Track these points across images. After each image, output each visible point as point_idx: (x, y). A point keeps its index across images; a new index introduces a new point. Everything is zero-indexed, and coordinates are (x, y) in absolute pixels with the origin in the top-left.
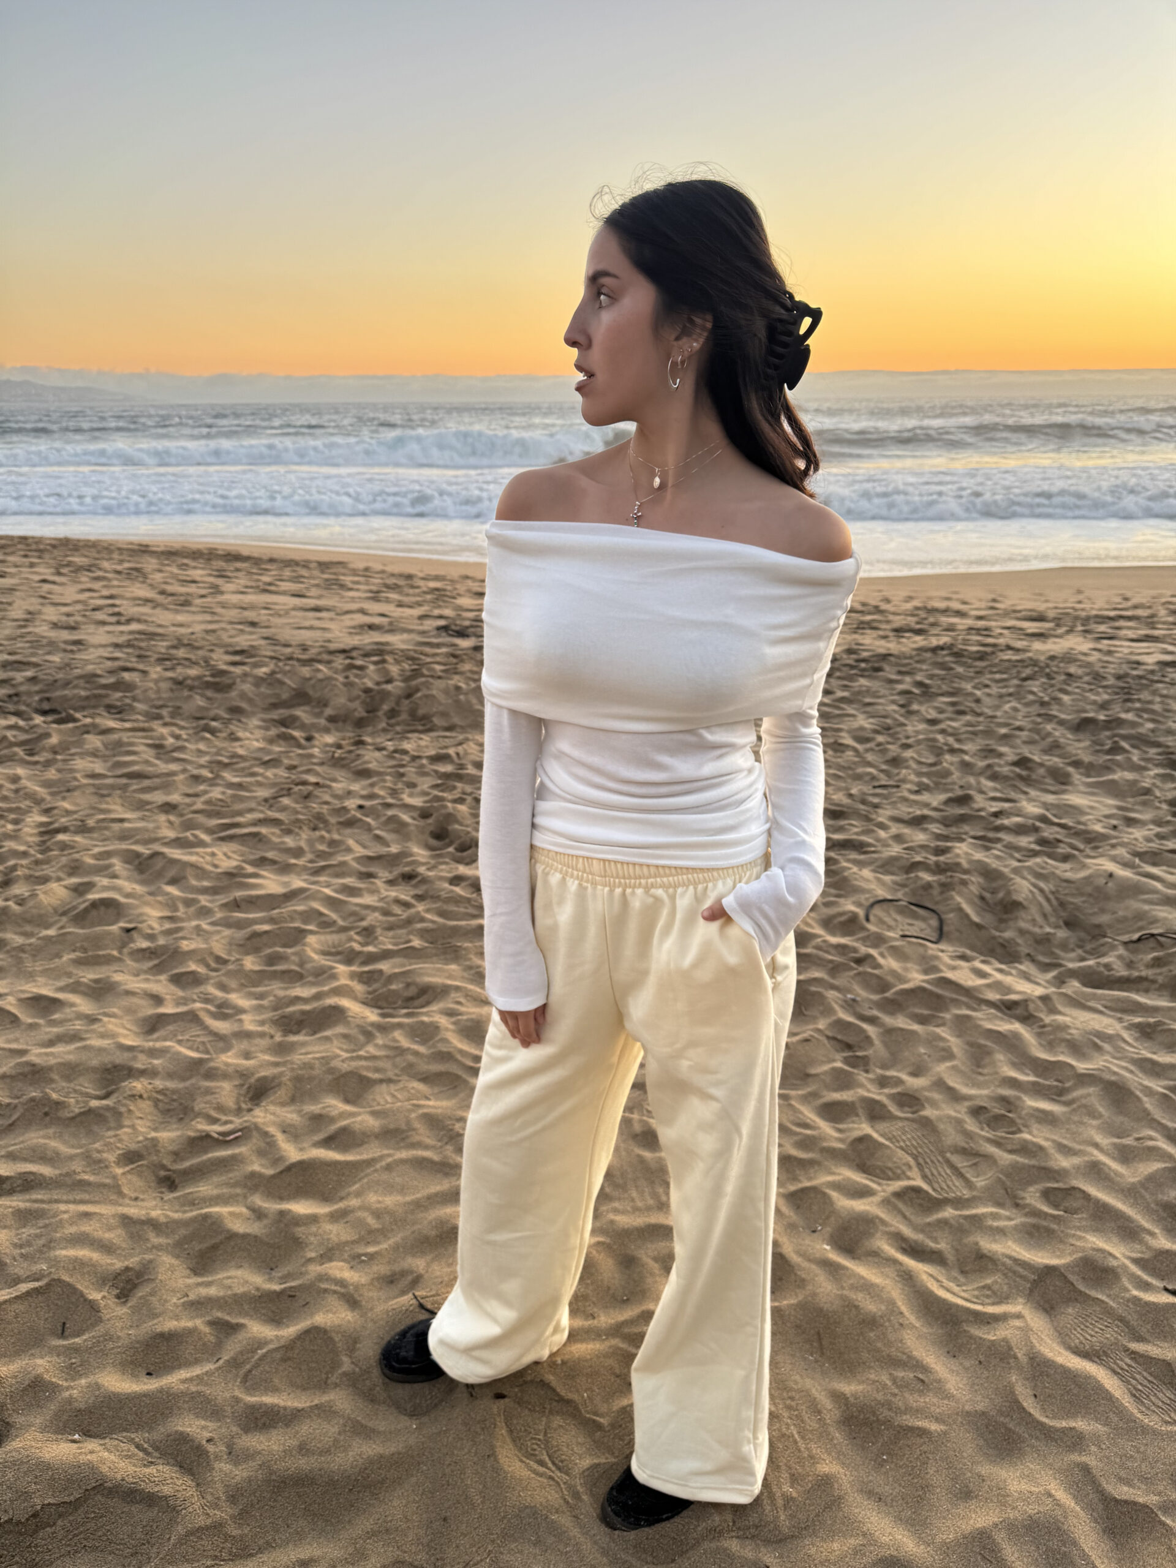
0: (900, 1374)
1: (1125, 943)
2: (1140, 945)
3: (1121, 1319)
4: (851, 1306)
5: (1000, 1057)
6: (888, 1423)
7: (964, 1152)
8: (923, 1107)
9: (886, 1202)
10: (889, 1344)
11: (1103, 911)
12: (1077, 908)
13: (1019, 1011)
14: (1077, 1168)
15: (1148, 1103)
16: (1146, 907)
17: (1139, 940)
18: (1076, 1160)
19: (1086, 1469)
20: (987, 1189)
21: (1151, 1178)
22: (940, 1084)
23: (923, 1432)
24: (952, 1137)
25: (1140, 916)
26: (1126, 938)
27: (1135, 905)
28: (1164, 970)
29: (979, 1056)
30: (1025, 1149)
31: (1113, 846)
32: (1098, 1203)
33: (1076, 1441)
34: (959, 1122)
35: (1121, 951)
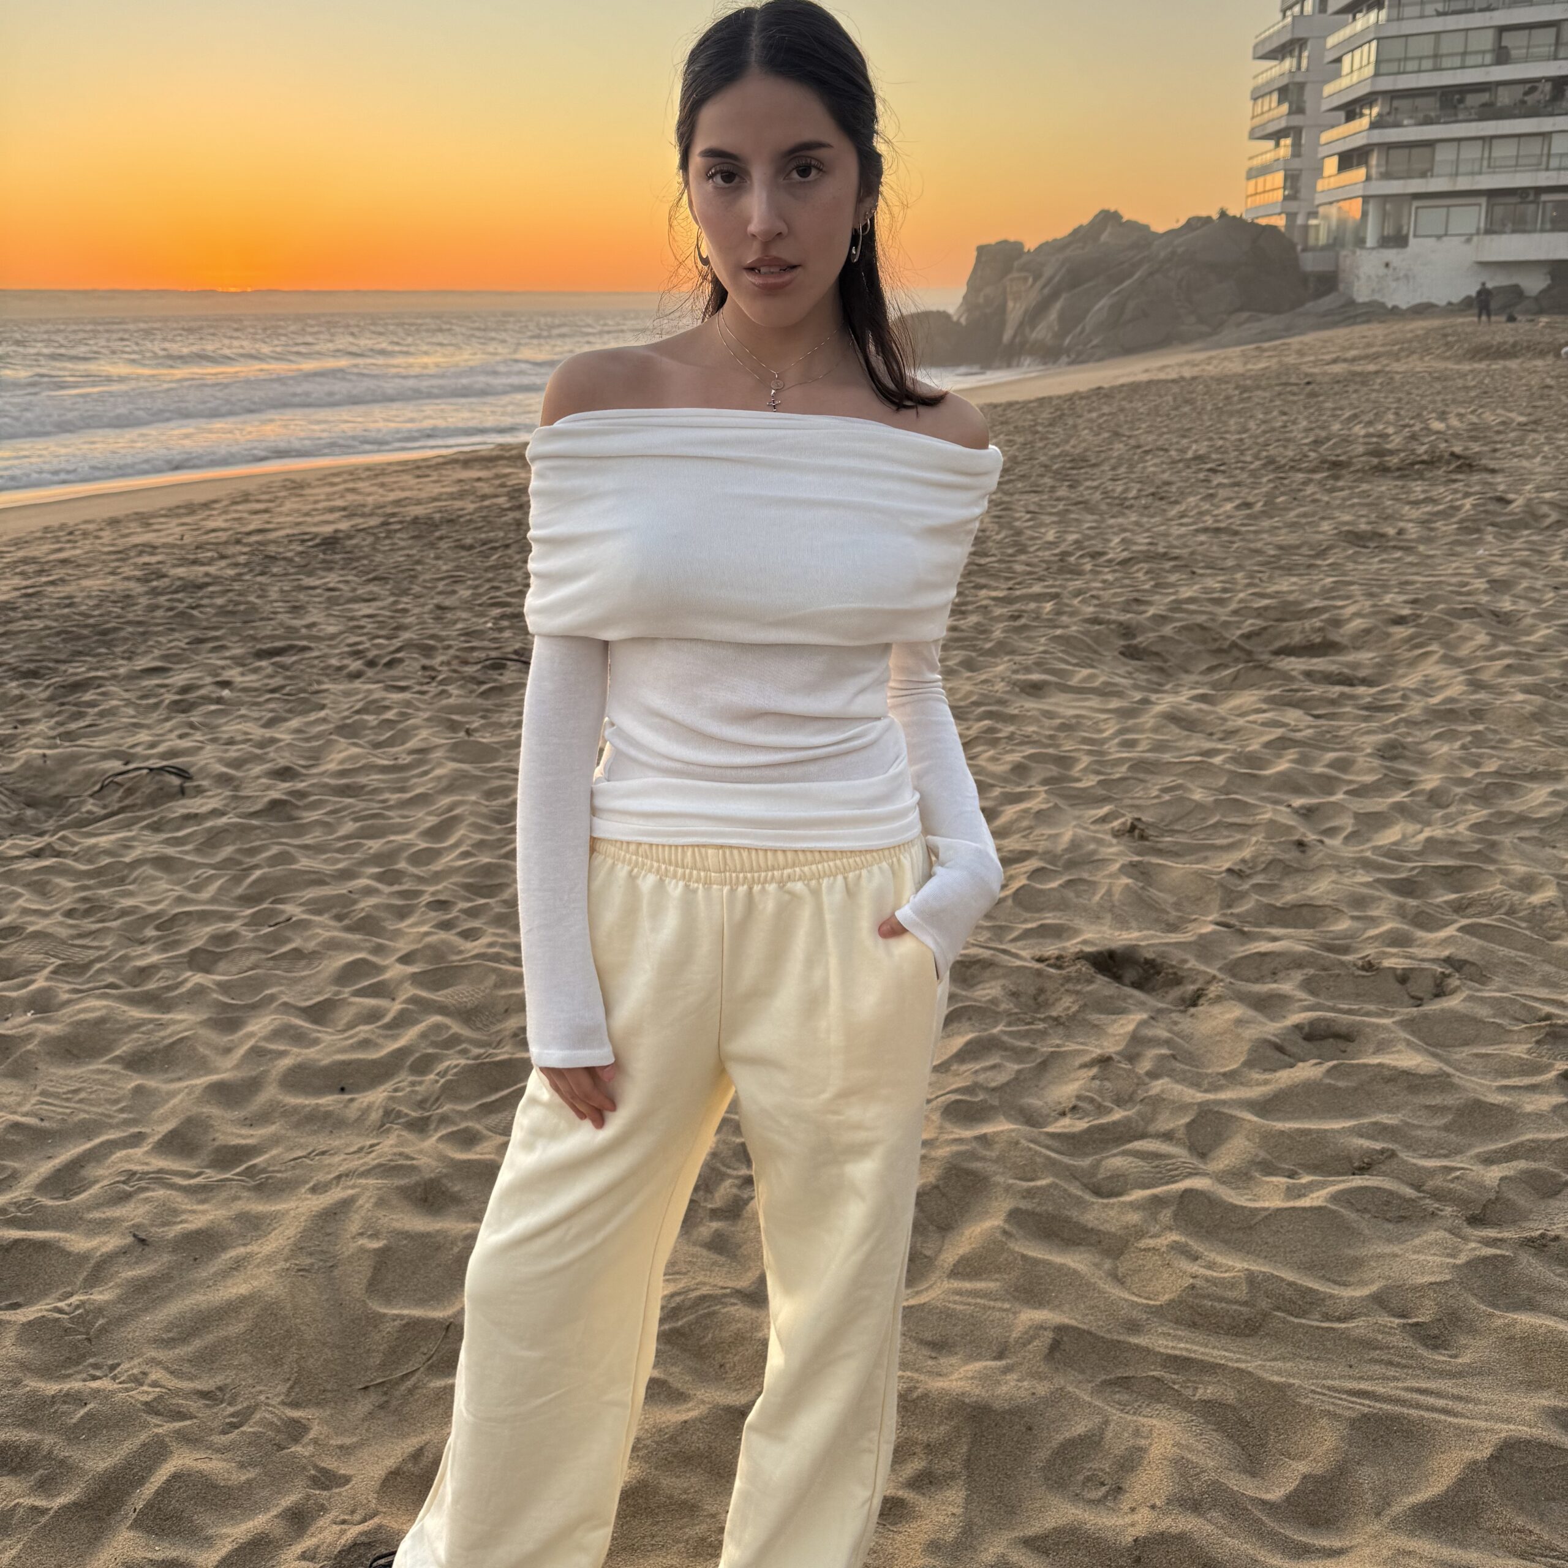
0: (144, 1029)
1: (91, 796)
2: (105, 792)
3: (255, 949)
4: (80, 1023)
5: (58, 880)
6: (156, 1051)
7: (80, 936)
8: (24, 929)
9: (47, 979)
10: (125, 1021)
11: (54, 784)
12: (30, 790)
13: (48, 853)
14: (170, 905)
15: (189, 858)
16: (91, 766)
17: (102, 788)
18: (166, 902)
19: (285, 1004)
20: (114, 944)
21: (220, 888)
22: (25, 911)
23: (182, 1040)
24: (63, 933)
25: (89, 775)
26: (89, 792)
27: (80, 768)
28: (138, 794)
29: (40, 888)
30: (124, 913)
31: (28, 739)
32: (197, 912)
33: (272, 998)
34: (61, 924)
35: (91, 801)
